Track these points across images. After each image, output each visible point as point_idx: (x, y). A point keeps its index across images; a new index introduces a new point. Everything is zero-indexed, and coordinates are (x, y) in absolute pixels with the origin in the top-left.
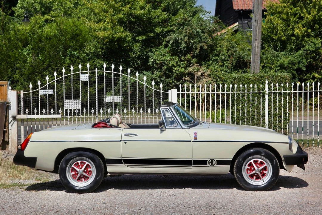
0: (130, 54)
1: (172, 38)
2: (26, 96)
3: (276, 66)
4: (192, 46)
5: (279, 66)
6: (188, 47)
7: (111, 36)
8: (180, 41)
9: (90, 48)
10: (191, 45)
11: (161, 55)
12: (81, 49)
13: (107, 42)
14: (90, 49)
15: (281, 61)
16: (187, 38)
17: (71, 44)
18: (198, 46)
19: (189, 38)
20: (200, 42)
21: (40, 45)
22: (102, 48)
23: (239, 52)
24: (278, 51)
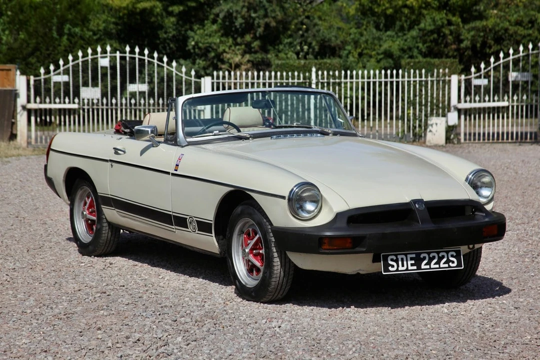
0: (159, 32)
1: (223, 10)
2: (37, 83)
3: (378, 54)
4: (253, 22)
5: (382, 54)
6: (247, 23)
7: (130, 6)
8: (234, 14)
9: (98, 22)
10: (251, 21)
11: (207, 35)
12: (84, 24)
13: (124, 14)
14: (98, 24)
15: (385, 46)
16: (245, 10)
17: (70, 16)
18: (262, 22)
19: (249, 9)
20: (266, 16)
21: (21, 17)
22: (116, 24)
23: (323, 32)
24: (381, 30)
